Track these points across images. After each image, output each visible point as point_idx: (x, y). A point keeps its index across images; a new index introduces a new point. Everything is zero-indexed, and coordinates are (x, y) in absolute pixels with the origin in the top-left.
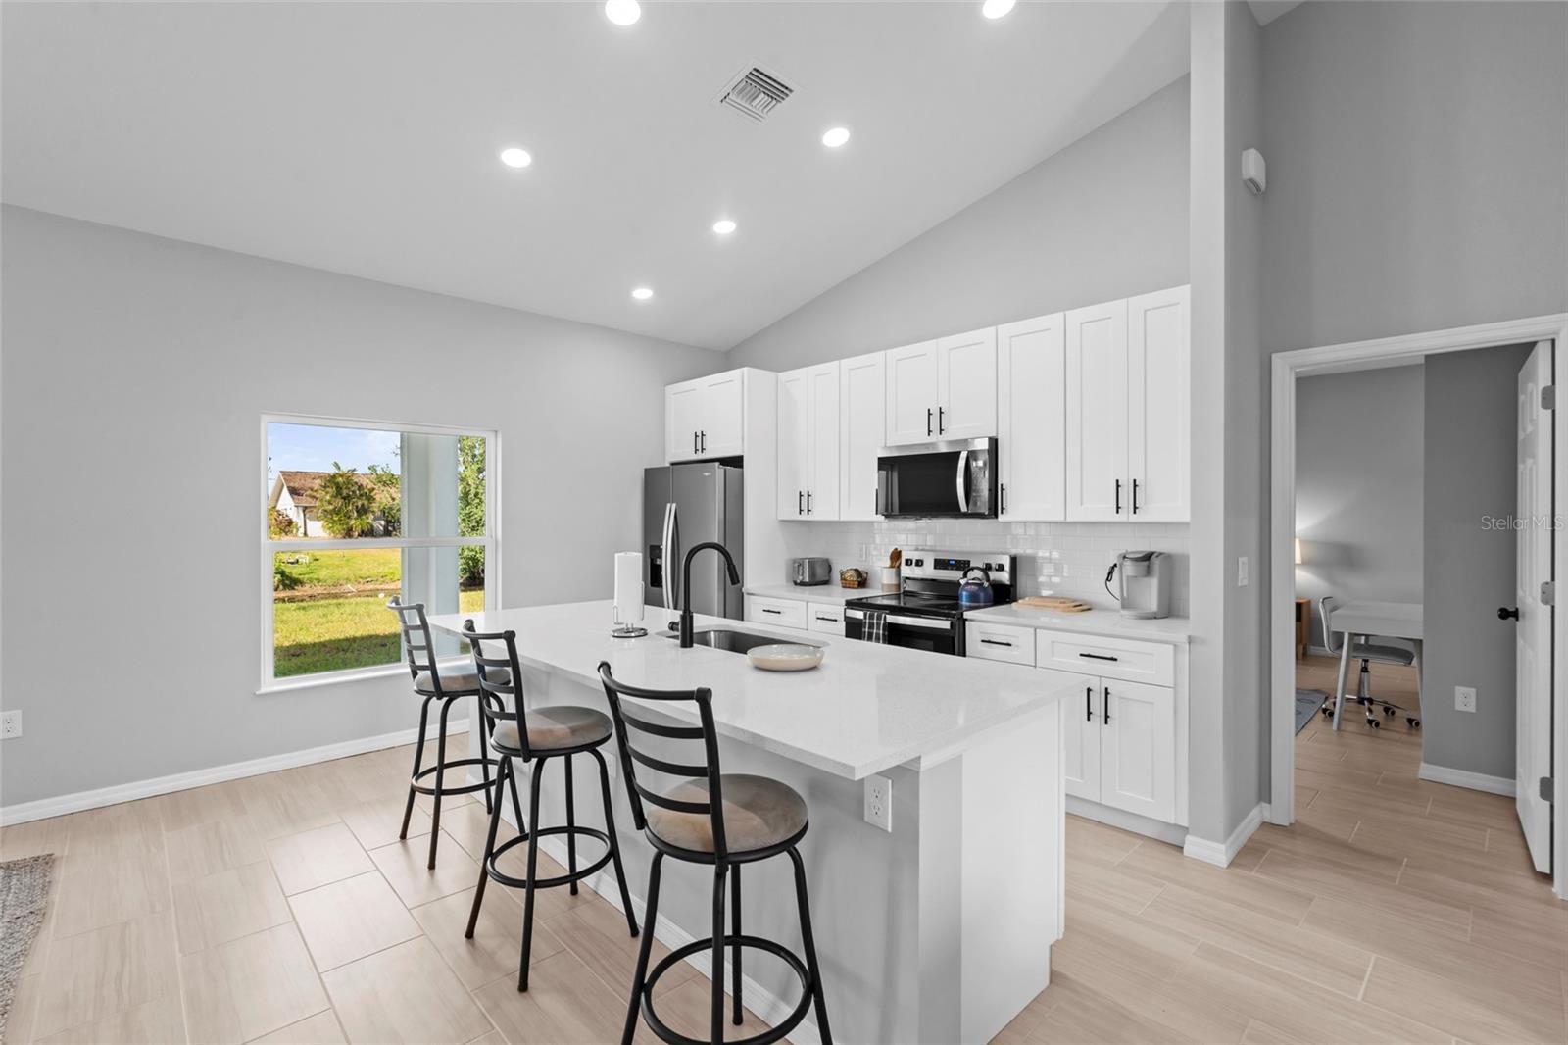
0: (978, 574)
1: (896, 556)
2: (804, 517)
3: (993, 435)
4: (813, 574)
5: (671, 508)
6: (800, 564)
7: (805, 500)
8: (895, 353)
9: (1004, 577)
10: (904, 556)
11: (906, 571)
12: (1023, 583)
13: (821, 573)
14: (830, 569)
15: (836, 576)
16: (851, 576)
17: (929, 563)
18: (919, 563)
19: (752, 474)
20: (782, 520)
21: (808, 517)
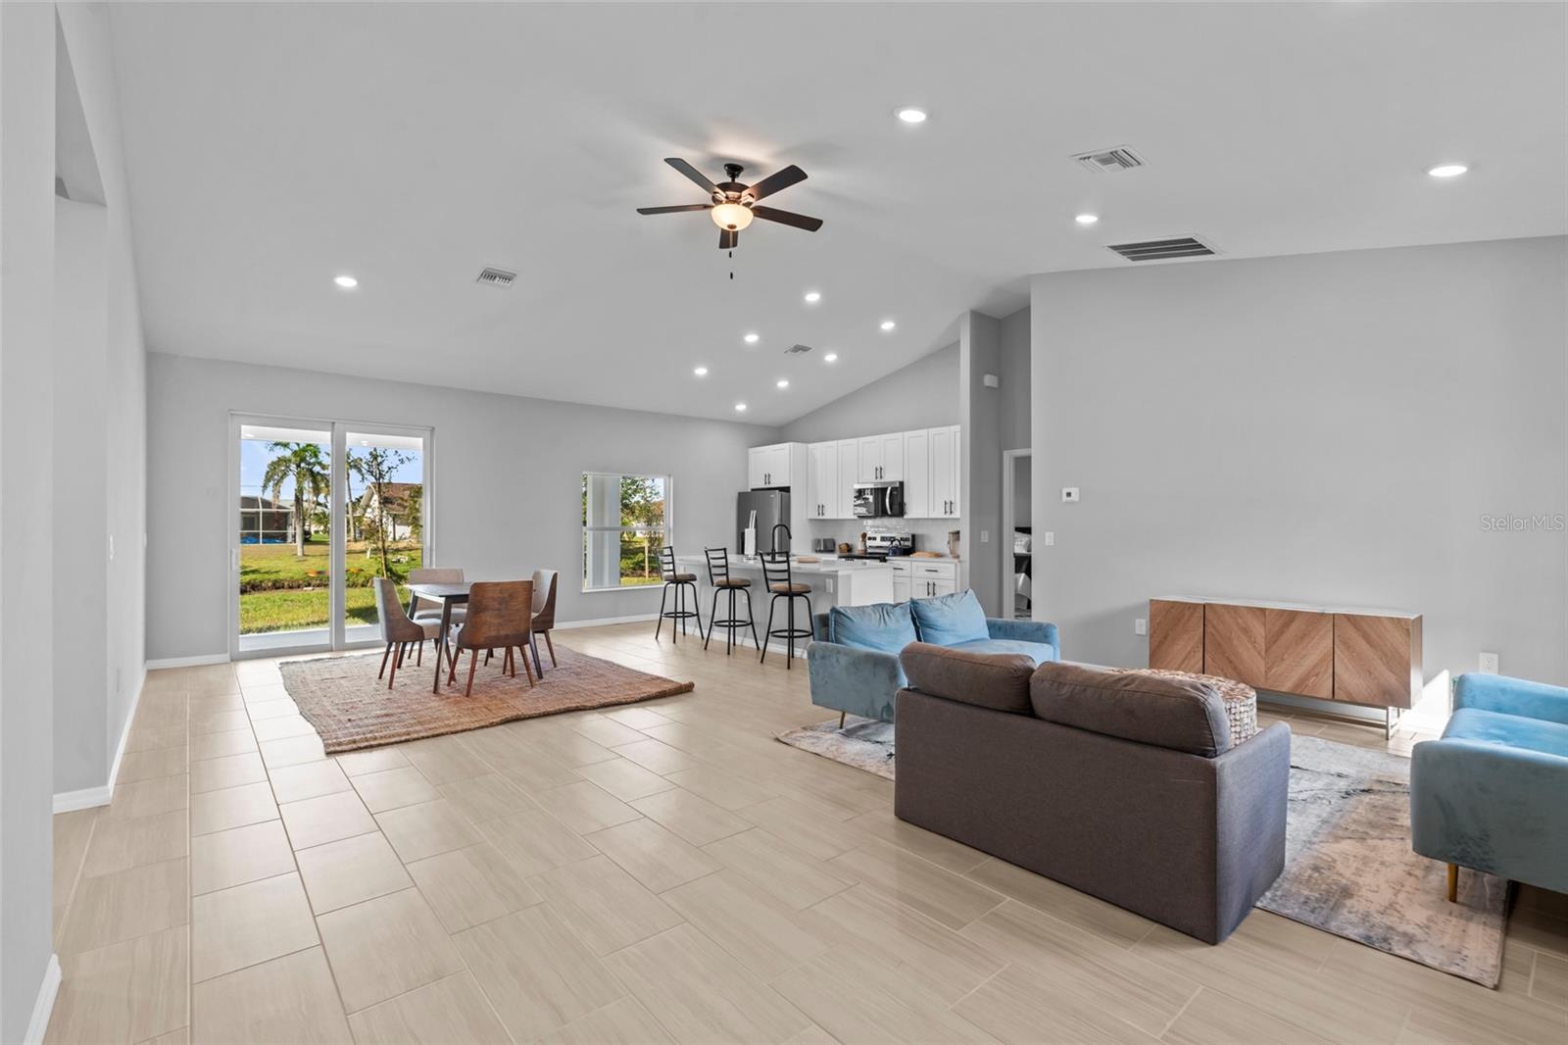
0: (897, 543)
1: (864, 536)
2: (821, 517)
3: (901, 480)
4: (825, 546)
5: (753, 513)
6: (819, 541)
7: (821, 508)
8: (862, 440)
9: (909, 544)
10: (868, 536)
11: (869, 543)
12: (919, 545)
13: (830, 547)
14: (834, 544)
15: (837, 547)
16: (844, 547)
17: (879, 539)
18: (875, 539)
19: (796, 499)
20: (811, 520)
21: (823, 518)
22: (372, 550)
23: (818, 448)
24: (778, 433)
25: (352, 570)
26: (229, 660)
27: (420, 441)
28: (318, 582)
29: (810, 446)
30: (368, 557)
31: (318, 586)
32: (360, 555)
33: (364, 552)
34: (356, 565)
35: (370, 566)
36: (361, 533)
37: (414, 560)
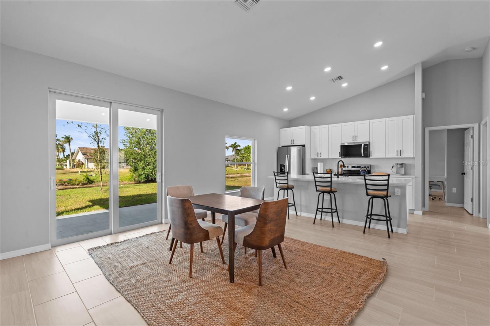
0: (364, 169)
1: (342, 165)
3: (369, 141)
5: (287, 156)
7: (319, 154)
8: (344, 124)
11: (344, 169)
12: (372, 170)
16: (329, 170)
17: (350, 167)
18: (348, 167)
19: (307, 150)
20: (311, 159)
21: (320, 158)
22: (81, 171)
23: (316, 129)
24: (290, 123)
25: (73, 179)
26: (51, 248)
27: (155, 117)
28: (60, 184)
29: (312, 127)
30: (79, 174)
31: (60, 185)
32: (76, 173)
33: (77, 172)
34: (75, 177)
35: (80, 177)
36: (74, 165)
37: (97, 175)
